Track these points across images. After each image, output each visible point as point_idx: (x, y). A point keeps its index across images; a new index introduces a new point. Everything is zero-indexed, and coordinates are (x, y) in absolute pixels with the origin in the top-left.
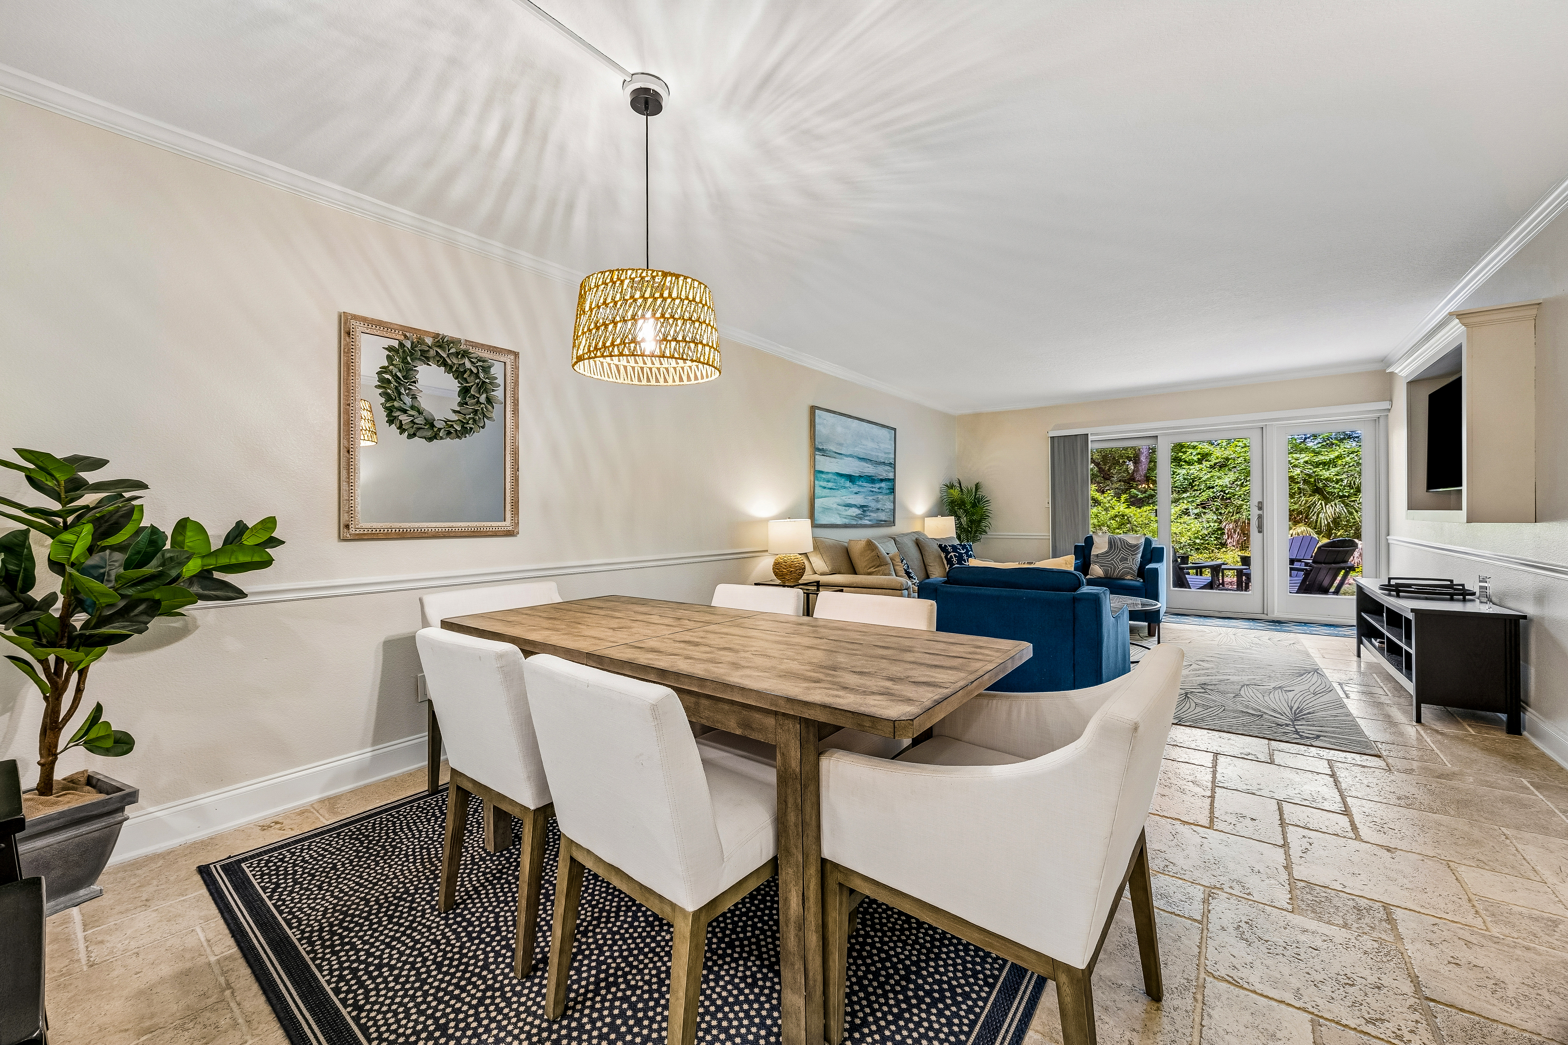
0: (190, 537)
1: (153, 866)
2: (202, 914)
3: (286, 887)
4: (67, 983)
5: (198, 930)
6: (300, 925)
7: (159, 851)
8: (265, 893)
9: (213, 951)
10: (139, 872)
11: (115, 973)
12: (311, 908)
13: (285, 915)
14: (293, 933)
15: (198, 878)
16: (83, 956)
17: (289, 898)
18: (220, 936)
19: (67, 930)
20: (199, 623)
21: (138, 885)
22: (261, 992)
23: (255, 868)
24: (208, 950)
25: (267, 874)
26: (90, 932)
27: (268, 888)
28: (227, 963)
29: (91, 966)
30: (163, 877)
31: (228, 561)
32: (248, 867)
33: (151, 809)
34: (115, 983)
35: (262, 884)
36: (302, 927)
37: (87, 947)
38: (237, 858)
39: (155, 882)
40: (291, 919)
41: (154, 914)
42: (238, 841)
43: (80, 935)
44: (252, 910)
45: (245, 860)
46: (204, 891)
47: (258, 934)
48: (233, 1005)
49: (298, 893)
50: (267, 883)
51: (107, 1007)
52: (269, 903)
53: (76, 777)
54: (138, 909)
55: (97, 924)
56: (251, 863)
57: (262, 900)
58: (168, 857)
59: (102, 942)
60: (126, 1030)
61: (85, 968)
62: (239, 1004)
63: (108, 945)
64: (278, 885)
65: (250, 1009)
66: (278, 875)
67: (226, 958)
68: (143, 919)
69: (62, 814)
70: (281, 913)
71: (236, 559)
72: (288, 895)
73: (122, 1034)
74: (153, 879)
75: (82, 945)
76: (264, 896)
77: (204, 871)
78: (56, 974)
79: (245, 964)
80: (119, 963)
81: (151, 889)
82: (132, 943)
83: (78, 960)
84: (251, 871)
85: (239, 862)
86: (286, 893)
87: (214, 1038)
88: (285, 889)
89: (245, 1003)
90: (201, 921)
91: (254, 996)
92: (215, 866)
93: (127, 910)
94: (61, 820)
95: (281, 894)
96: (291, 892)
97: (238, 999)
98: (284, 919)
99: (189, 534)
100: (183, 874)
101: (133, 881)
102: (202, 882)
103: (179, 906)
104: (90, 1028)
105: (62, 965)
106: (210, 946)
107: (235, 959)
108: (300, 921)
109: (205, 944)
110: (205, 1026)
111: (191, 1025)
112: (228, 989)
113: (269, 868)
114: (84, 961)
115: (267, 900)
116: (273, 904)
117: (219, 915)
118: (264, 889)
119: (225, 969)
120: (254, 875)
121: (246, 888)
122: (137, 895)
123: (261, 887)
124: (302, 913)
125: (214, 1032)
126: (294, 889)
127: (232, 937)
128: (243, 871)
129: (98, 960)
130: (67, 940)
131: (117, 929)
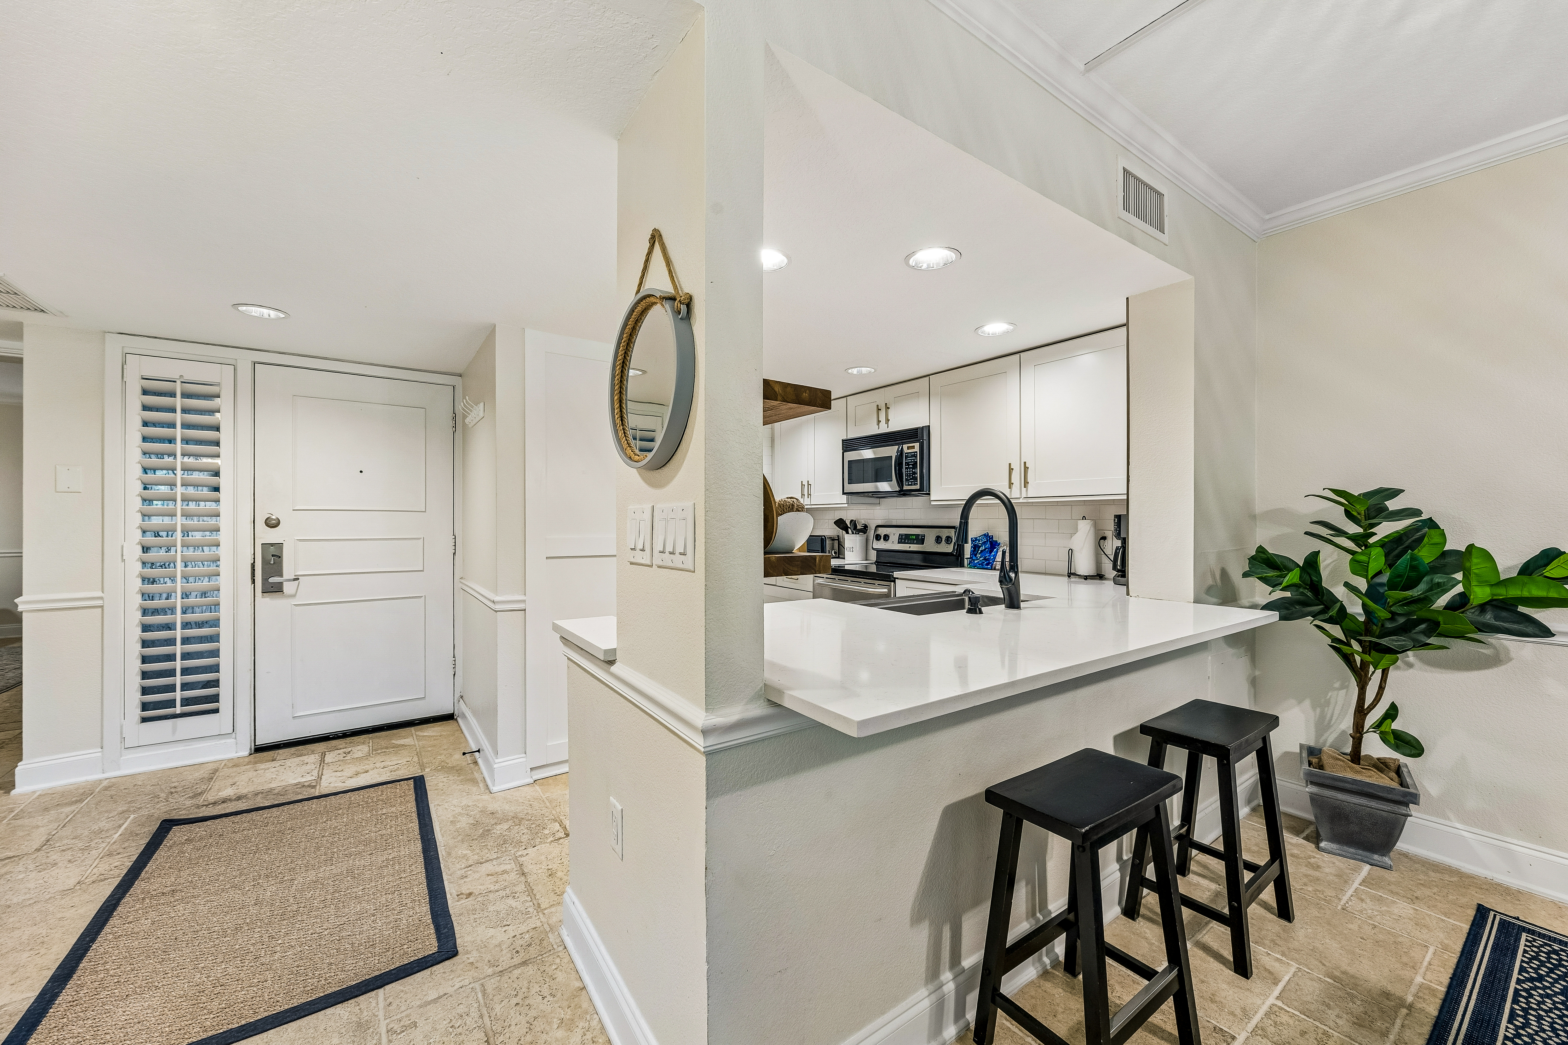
0: (1477, 564)
1: (1447, 877)
2: (1446, 941)
3: (1549, 988)
4: (1323, 907)
5: (1431, 950)
6: (1523, 1028)
7: (1463, 870)
8: (1519, 974)
9: (1425, 974)
10: (1432, 874)
11: (1350, 926)
12: (1551, 1026)
13: (1516, 1007)
14: (1507, 1027)
15: (1472, 913)
16: (1345, 899)
17: (1539, 999)
18: (1442, 970)
19: (1351, 875)
20: (1513, 655)
21: (1422, 882)
22: (1427, 1037)
23: (1534, 946)
24: (1423, 970)
25: (1540, 961)
26: (1362, 888)
27: (1528, 972)
28: (1427, 992)
29: (1343, 909)
30: (1446, 891)
31: (1519, 593)
32: (1527, 940)
33: (1458, 825)
34: (1345, 932)
35: (1525, 965)
36: (1521, 1032)
37: (1352, 895)
38: (1524, 925)
39: (1435, 890)
40: (1519, 1016)
41: (1412, 911)
42: (1543, 913)
43: (1356, 885)
44: (1490, 975)
45: (1529, 931)
46: (1466, 927)
47: (1474, 997)
48: (1398, 1022)
49: (1554, 1003)
50: (1531, 967)
51: (1327, 941)
52: (1513, 985)
53: (1388, 761)
54: (1405, 899)
55: (1370, 887)
56: (1535, 940)
57: (1509, 976)
58: (1465, 880)
59: (1362, 900)
60: (1324, 965)
61: (1339, 907)
62: (1402, 1026)
63: (1364, 905)
64: (1541, 979)
65: (1406, 1038)
66: (1551, 971)
67: (1429, 988)
68: (1403, 908)
69: (1355, 781)
70: (1515, 1001)
71: (1529, 592)
72: (1540, 995)
73: (1320, 964)
74: (1437, 886)
75: (1350, 892)
76: (1515, 975)
77: (1482, 912)
78: (1322, 896)
79: (1438, 1006)
80: (1359, 922)
81: (1428, 892)
82: (1378, 917)
83: (1340, 899)
84: (1526, 945)
85: (1524, 929)
86: (1541, 992)
87: (1362, 1026)
88: (1544, 988)
89: (1408, 1030)
90: (1439, 946)
91: (1420, 1034)
92: (1495, 916)
93: (1397, 893)
94: (1354, 786)
95: (1535, 988)
96: (1548, 996)
97: (1406, 1022)
98: (1512, 1010)
99: (1475, 560)
100: (1463, 900)
101: (1422, 877)
102: (1472, 919)
103: (1434, 922)
104: (1309, 943)
105: (1330, 894)
106: (1427, 969)
107: (1435, 996)
108: (1527, 1025)
109: (1425, 963)
110: (1366, 1013)
111: (1359, 1003)
112: (1408, 1009)
113: (1549, 958)
114: (1342, 903)
115: (1514, 980)
116: (1516, 988)
117: (1459, 954)
118: (1522, 970)
119: (1420, 994)
120: (1525, 951)
121: (1505, 955)
122: (1414, 888)
123: (1521, 966)
124: (1538, 1022)
125: (1367, 1023)
126: (1555, 995)
127: (1450, 978)
128: (1518, 939)
129: (1349, 909)
130: (1346, 882)
131: (1378, 900)
